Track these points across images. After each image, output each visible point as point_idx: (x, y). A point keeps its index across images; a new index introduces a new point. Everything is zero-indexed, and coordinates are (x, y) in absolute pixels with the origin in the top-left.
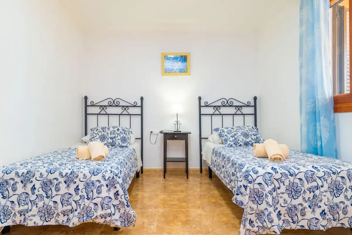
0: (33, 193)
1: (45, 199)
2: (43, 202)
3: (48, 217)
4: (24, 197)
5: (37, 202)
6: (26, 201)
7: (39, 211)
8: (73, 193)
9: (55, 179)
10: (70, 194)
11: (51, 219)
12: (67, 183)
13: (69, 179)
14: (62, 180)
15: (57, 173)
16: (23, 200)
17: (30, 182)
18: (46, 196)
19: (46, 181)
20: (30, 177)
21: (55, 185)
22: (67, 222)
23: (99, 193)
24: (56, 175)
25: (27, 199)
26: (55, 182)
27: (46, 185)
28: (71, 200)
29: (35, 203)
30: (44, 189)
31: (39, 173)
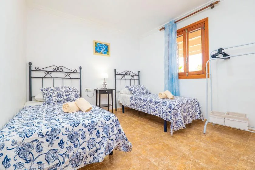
0: (62, 148)
1: (74, 149)
2: (73, 151)
3: (78, 163)
4: (52, 154)
5: (68, 154)
6: (55, 157)
7: (70, 161)
8: (95, 137)
9: (80, 130)
10: (93, 138)
11: (80, 163)
12: (90, 131)
13: (91, 128)
14: (86, 129)
15: (81, 125)
16: (52, 157)
17: (57, 139)
18: (74, 146)
19: (72, 133)
20: (56, 134)
21: (81, 135)
22: (94, 160)
23: (113, 132)
24: (81, 126)
25: (55, 155)
26: (81, 132)
27: (73, 137)
28: (95, 143)
29: (66, 155)
30: (71, 141)
31: (64, 128)
